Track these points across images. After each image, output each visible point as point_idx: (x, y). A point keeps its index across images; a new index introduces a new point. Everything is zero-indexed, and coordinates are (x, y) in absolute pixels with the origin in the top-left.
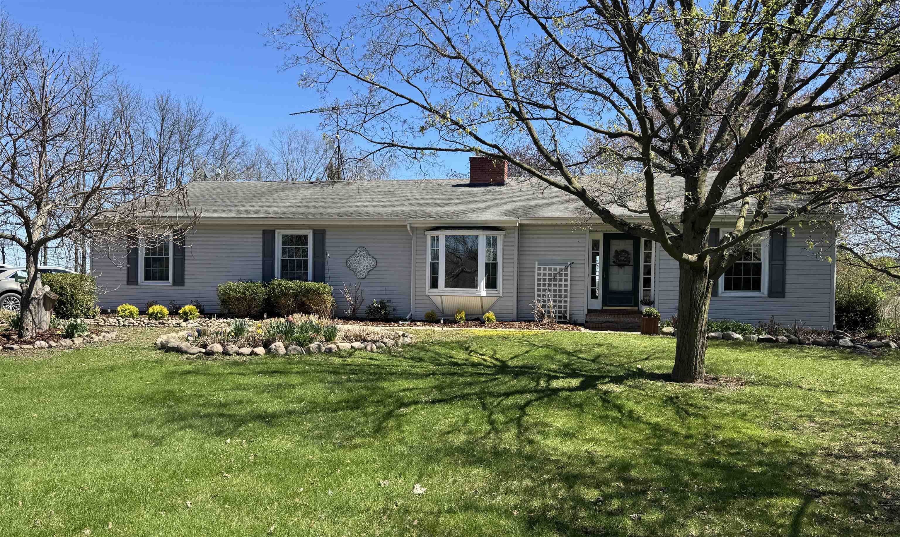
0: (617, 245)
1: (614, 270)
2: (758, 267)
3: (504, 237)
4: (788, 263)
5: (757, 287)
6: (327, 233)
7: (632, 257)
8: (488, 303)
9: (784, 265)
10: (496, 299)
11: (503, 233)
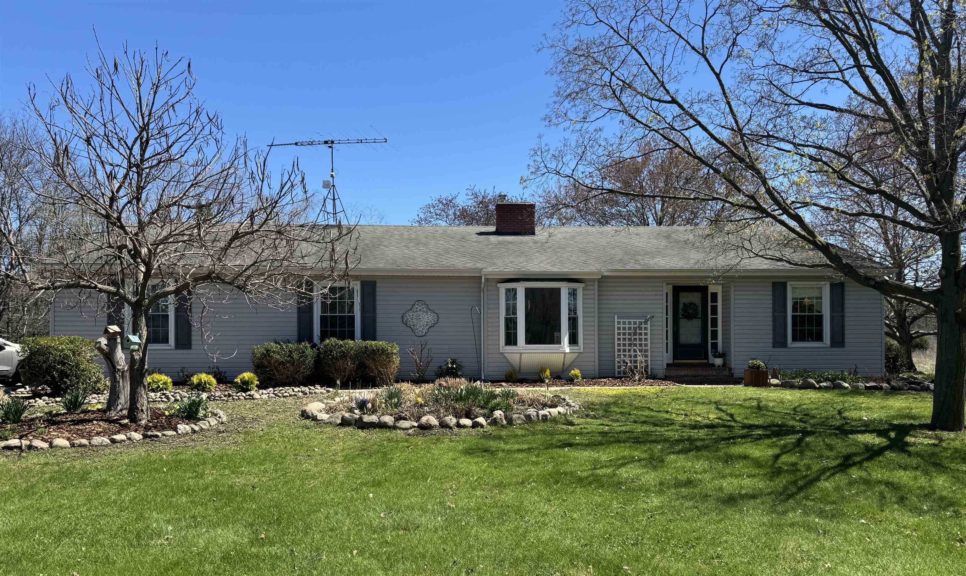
0: (685, 298)
1: (683, 323)
2: (820, 319)
3: (584, 289)
4: (846, 315)
5: (819, 337)
6: (378, 285)
7: (700, 309)
8: (570, 359)
9: (843, 317)
10: (577, 354)
11: (583, 285)
